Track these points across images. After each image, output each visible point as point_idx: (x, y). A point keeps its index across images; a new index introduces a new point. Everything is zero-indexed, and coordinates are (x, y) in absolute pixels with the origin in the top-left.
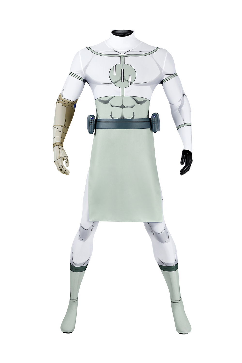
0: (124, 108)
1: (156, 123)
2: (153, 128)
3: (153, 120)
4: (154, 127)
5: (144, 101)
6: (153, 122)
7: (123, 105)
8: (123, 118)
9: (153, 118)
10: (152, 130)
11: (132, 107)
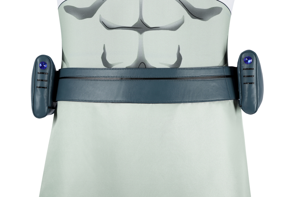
0: (147, 33)
1: (254, 81)
2: (246, 100)
3: (245, 73)
4: (246, 96)
5: (214, 11)
6: (245, 80)
7: (141, 21)
8: (142, 66)
9: (245, 66)
10: (238, 104)
11: (175, 28)
